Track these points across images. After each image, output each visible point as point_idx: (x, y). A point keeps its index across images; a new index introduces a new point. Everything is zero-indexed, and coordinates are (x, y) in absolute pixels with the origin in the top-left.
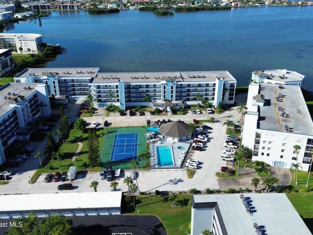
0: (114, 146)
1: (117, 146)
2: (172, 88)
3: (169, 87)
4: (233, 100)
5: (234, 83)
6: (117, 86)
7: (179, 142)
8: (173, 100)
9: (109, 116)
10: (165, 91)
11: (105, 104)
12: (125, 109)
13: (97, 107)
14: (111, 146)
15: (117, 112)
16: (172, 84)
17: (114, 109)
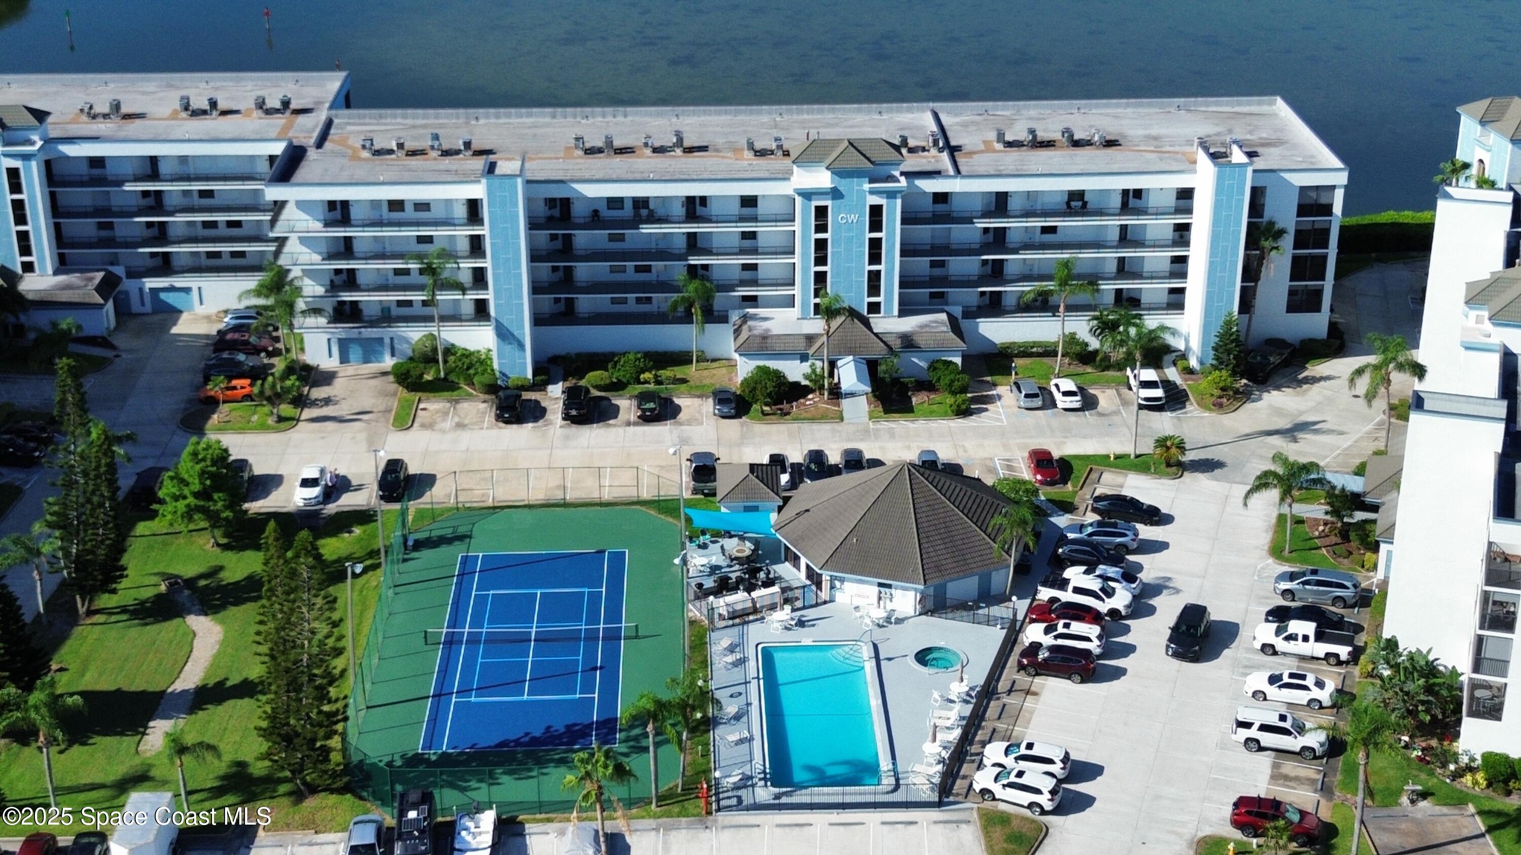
0: (451, 642)
1: (474, 640)
2: (876, 225)
3: (853, 217)
4: (1318, 310)
5: (1333, 188)
6: (473, 206)
7: (923, 617)
8: (885, 313)
9: (412, 425)
10: (821, 245)
11: (387, 341)
12: (530, 375)
13: (330, 356)
14: (426, 644)
15: (471, 395)
16: (872, 192)
17: (452, 377)
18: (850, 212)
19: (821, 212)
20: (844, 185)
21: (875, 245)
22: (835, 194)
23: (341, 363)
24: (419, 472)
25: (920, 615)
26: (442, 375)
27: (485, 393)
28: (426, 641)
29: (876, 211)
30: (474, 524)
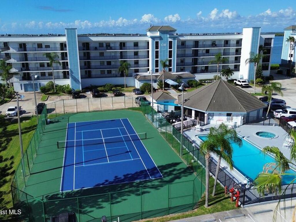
0: (69, 146)
2: (170, 47)
3: (165, 45)
4: (268, 70)
6: (63, 46)
7: (244, 125)
8: (173, 71)
9: (47, 100)
10: (157, 52)
11: (38, 84)
12: (81, 89)
13: (22, 89)
14: (58, 148)
15: (64, 95)
16: (170, 38)
17: (58, 92)
18: (164, 43)
19: (157, 43)
20: (162, 36)
21: (170, 52)
22: (160, 38)
23: (25, 91)
24: (50, 108)
25: (243, 124)
26: (55, 91)
27: (68, 94)
28: (58, 147)
29: (171, 43)
30: (69, 117)
